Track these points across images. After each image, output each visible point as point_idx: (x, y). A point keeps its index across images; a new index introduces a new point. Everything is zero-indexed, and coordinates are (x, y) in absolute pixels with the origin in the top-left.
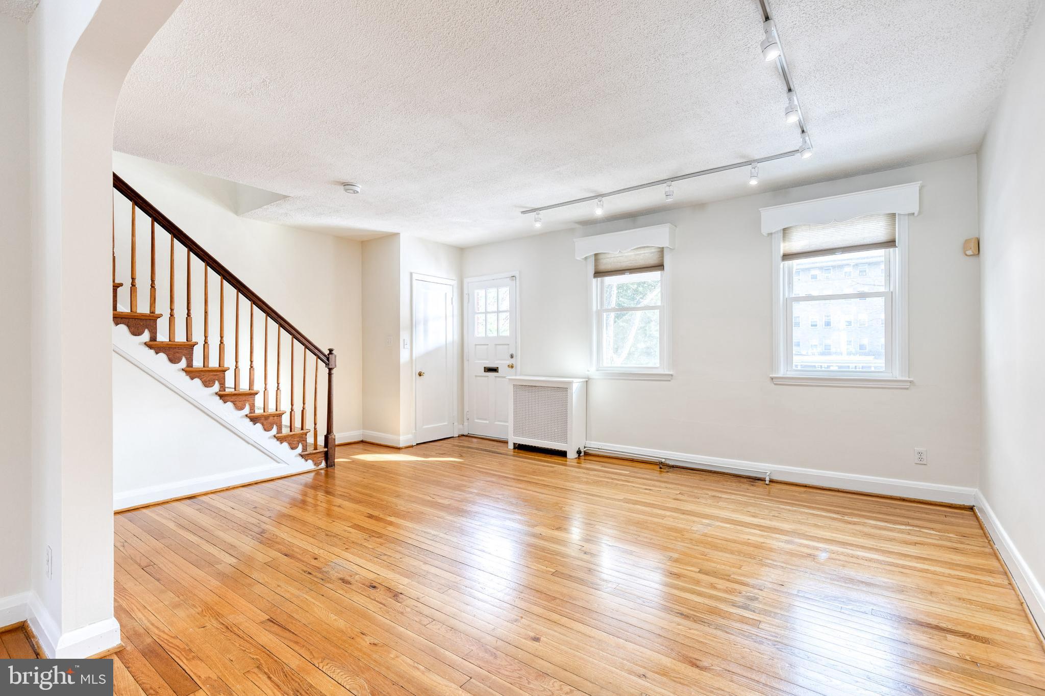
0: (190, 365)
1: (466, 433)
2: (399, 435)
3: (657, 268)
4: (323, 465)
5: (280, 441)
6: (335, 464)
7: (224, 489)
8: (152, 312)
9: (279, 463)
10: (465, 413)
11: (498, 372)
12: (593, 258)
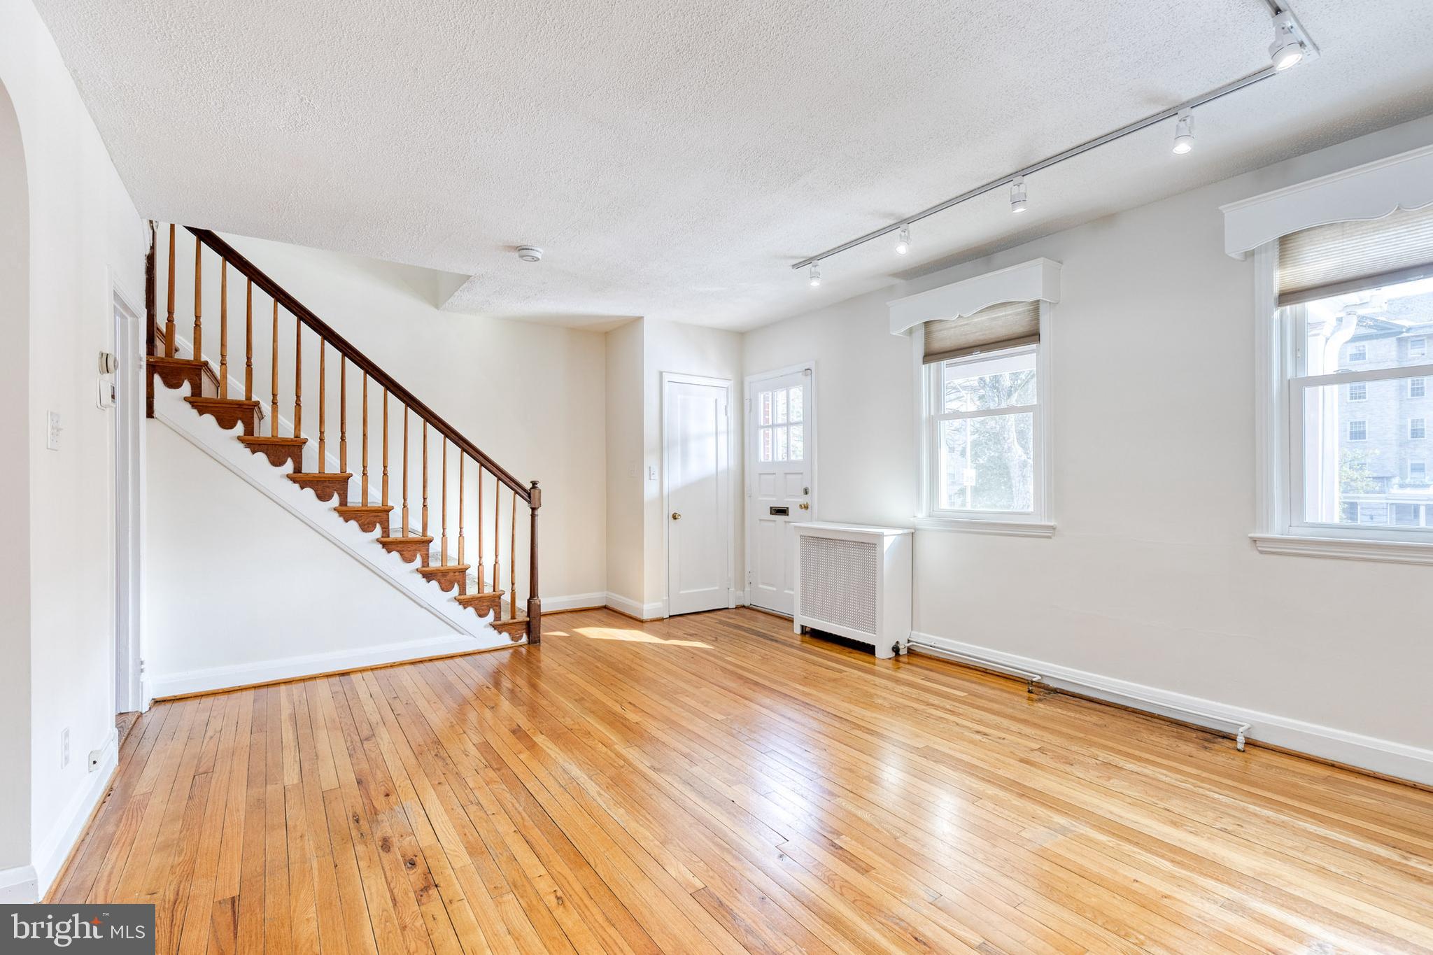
0: (344, 503)
1: (747, 604)
2: (642, 602)
3: (1025, 340)
4: (524, 639)
5: (464, 605)
6: (541, 638)
7: (389, 665)
8: (297, 436)
9: (463, 634)
10: (747, 573)
11: (788, 515)
12: (922, 332)
